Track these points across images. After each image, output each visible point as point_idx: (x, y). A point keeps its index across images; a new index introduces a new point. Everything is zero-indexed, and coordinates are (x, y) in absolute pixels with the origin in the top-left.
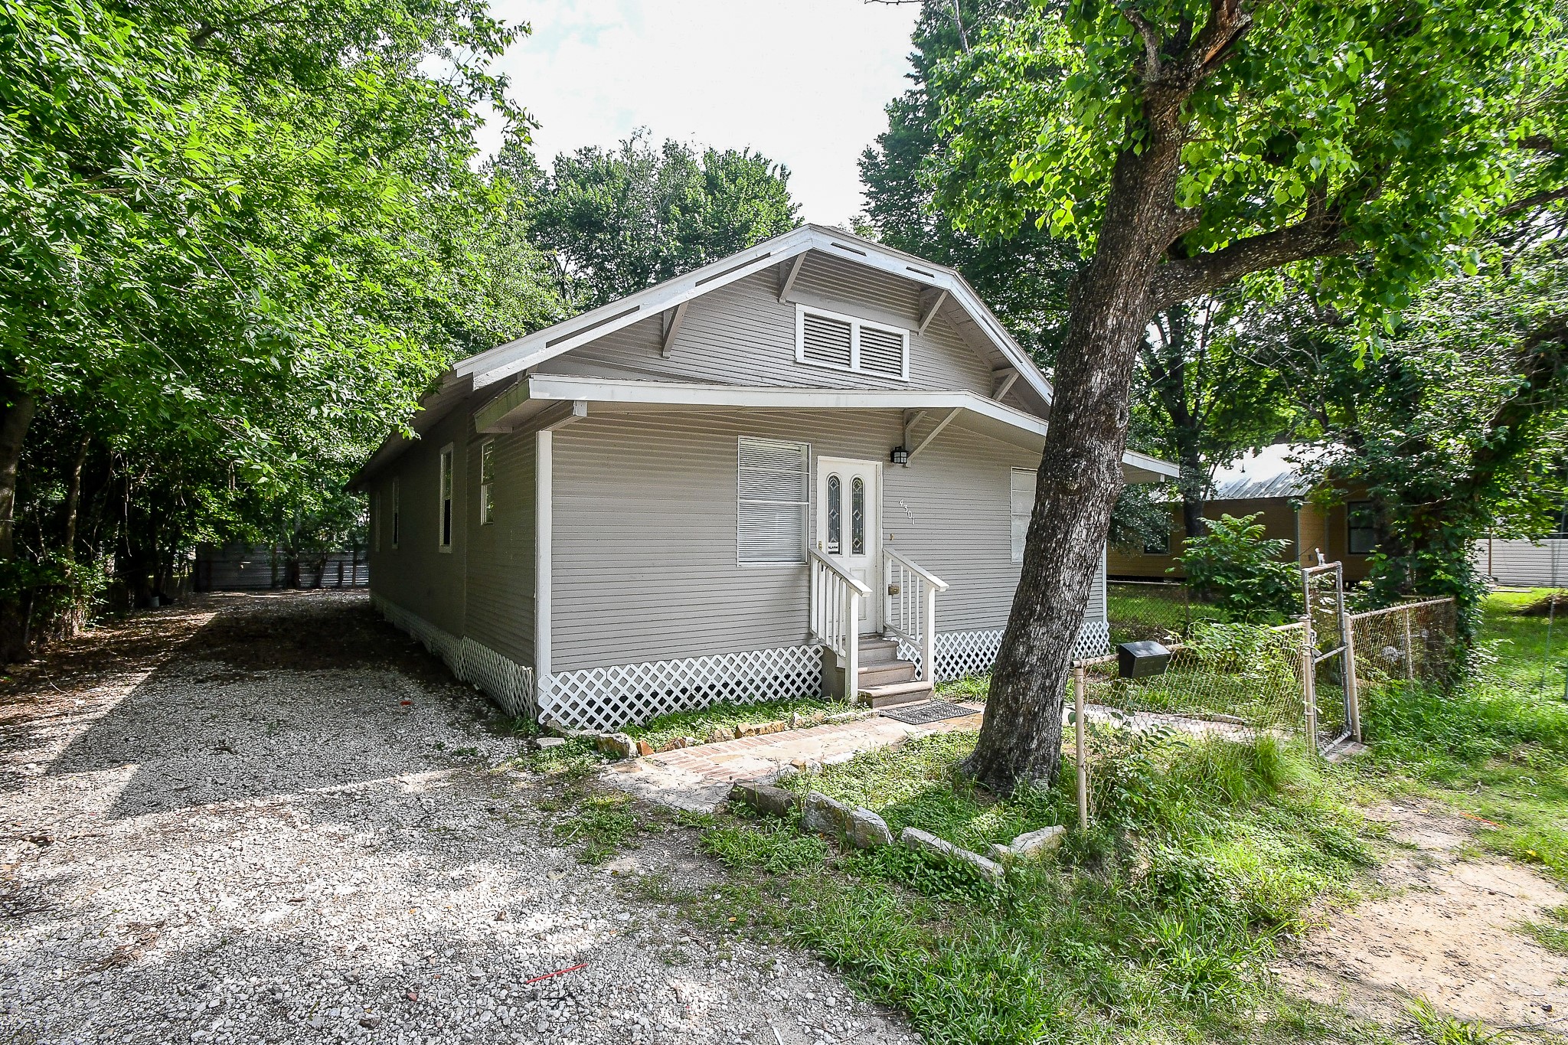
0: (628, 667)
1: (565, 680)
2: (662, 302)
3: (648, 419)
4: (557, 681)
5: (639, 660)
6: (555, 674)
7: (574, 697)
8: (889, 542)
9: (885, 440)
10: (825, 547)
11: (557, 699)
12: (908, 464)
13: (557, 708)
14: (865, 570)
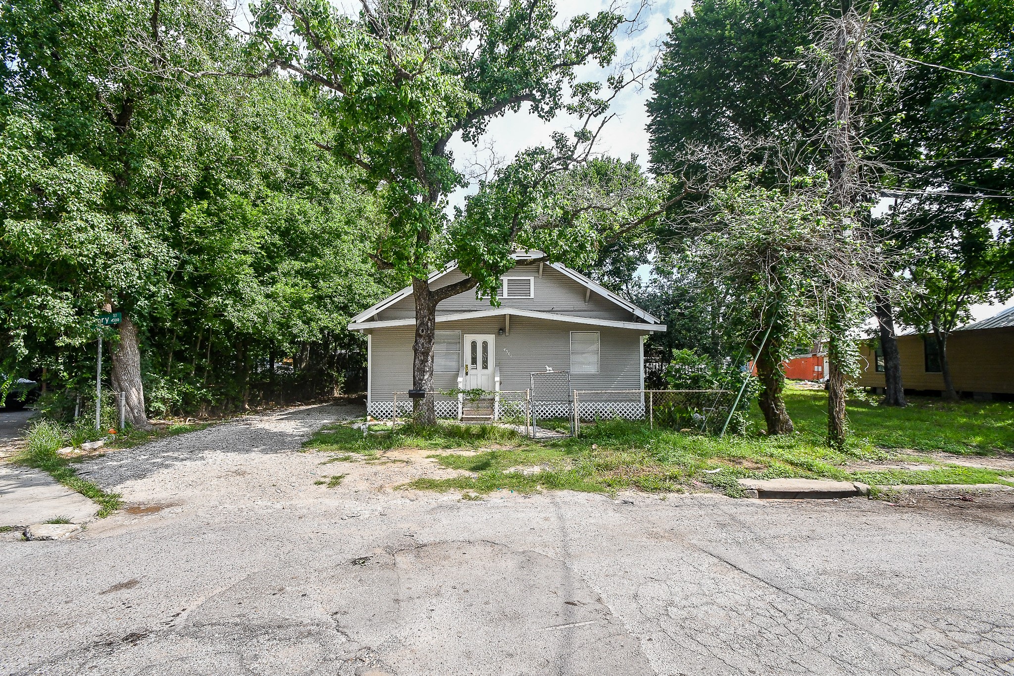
1: (375, 404)
4: (372, 404)
6: (372, 402)
7: (377, 409)
9: (497, 326)
10: (470, 366)
11: (372, 409)
12: (507, 334)
13: (372, 412)
14: (488, 375)
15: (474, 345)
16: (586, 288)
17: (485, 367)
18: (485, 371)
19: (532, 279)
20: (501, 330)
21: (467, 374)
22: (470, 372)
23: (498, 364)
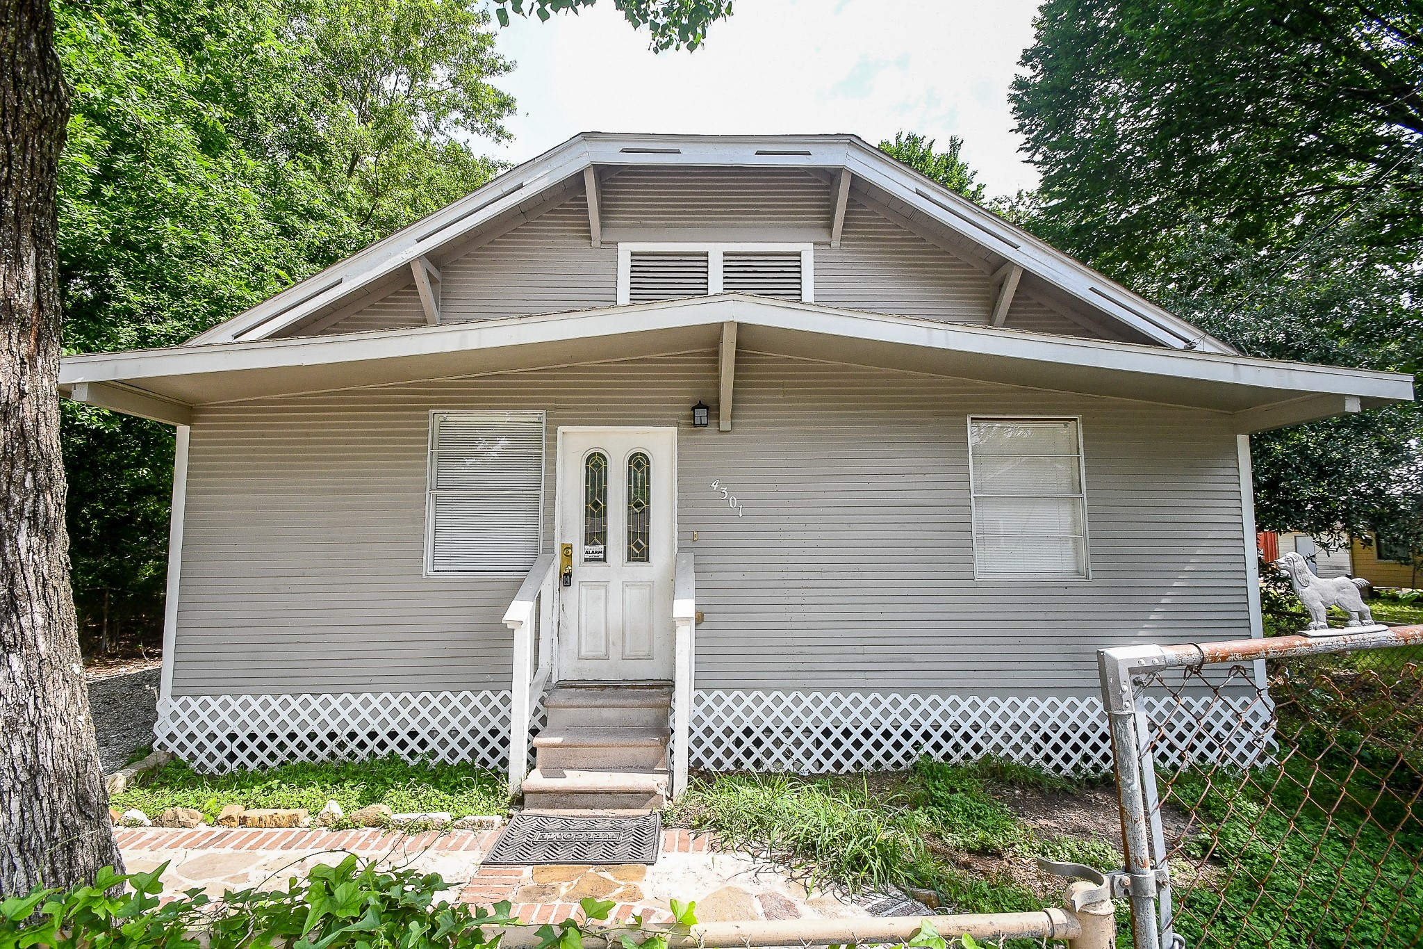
0: (263, 698)
1: (185, 706)
2: (370, 268)
3: (309, 402)
4: (176, 706)
5: (278, 690)
6: (175, 697)
7: (192, 727)
8: (690, 544)
9: (685, 394)
10: (579, 552)
11: (173, 727)
12: (725, 425)
13: (171, 737)
14: (651, 585)
15: (596, 467)
16: (1004, 262)
17: (639, 550)
18: (639, 570)
19: (808, 252)
20: (700, 406)
21: (566, 579)
22: (583, 572)
23: (689, 542)
